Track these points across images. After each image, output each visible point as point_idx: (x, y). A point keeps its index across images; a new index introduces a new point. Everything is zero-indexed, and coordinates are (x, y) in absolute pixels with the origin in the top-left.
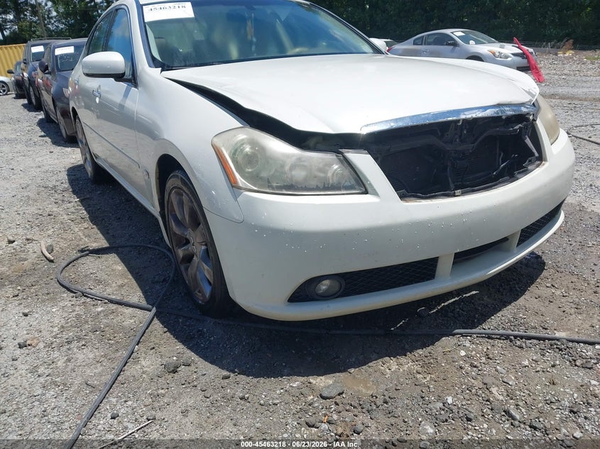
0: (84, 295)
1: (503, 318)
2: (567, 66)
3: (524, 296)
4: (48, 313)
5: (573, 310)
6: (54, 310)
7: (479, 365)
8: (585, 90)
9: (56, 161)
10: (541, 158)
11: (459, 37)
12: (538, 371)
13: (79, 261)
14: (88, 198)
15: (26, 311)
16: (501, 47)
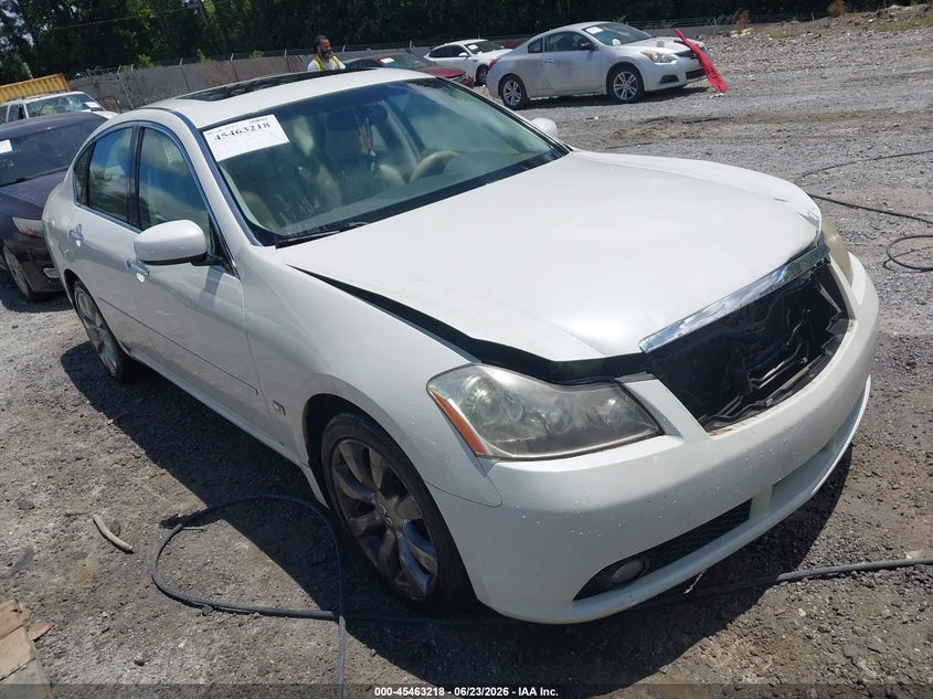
0: (217, 608)
1: (830, 541)
2: (748, 53)
3: (842, 498)
4: (174, 651)
5: (913, 510)
6: (181, 645)
7: (829, 628)
8: (791, 99)
9: (32, 344)
10: (846, 315)
11: (595, 35)
12: (906, 623)
13: (174, 543)
14: (126, 415)
15: (139, 657)
16: (660, 45)
